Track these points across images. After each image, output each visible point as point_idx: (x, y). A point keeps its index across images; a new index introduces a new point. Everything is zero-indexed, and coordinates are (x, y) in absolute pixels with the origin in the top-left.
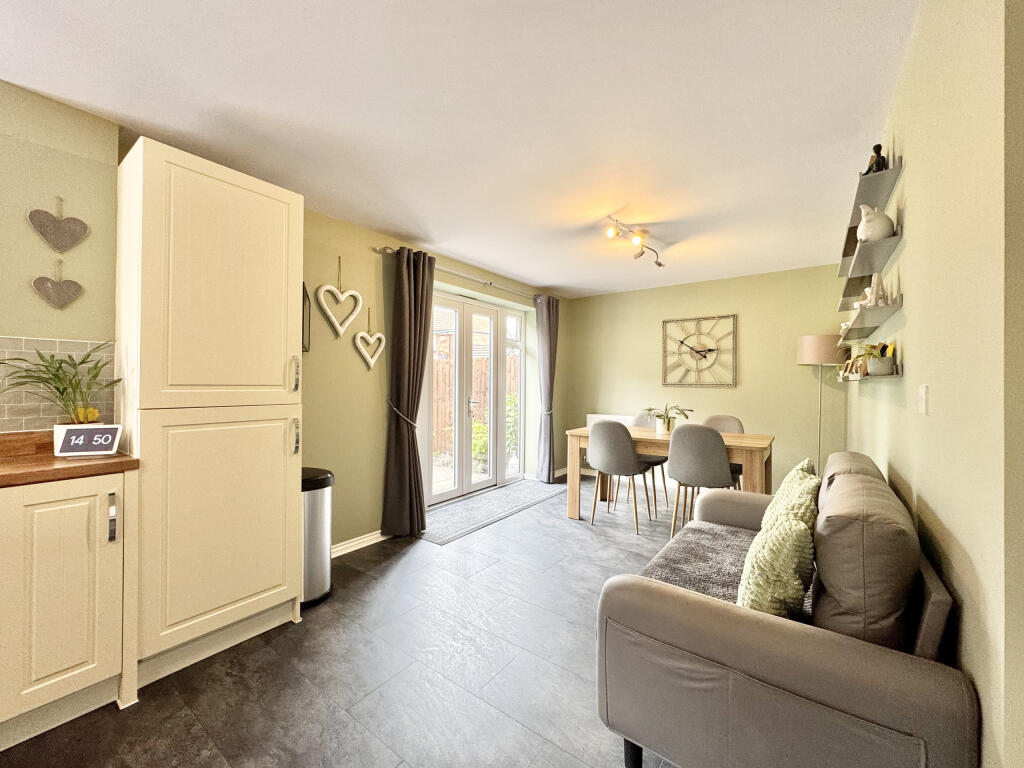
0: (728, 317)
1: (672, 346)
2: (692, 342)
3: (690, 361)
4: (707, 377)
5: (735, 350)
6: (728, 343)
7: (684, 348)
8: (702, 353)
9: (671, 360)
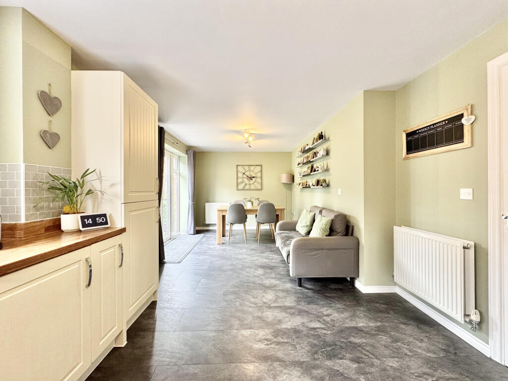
0: (259, 165)
1: (240, 175)
2: (247, 174)
3: (246, 181)
4: (252, 187)
5: (261, 177)
6: (259, 175)
7: (245, 176)
8: (251, 178)
9: (240, 180)
